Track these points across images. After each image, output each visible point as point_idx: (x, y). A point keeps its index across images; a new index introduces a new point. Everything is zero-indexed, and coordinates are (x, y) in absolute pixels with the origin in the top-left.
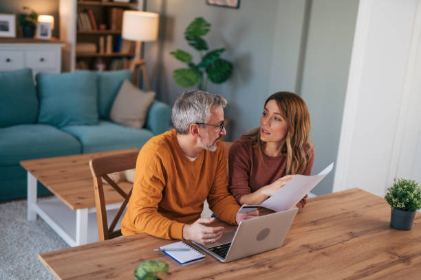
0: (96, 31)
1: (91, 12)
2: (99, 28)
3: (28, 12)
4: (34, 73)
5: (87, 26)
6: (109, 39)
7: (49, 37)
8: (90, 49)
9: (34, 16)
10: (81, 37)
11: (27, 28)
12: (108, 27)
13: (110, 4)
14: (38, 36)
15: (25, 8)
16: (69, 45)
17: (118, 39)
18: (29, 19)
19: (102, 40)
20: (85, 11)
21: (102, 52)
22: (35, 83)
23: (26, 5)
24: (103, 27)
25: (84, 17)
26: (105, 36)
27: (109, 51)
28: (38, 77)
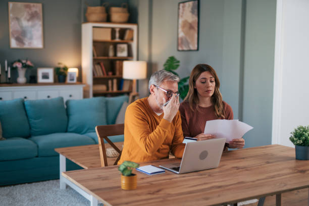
0: (106, 76)
1: (102, 64)
2: (107, 75)
3: (62, 66)
4: (65, 100)
5: (100, 74)
6: (115, 81)
7: (75, 81)
8: (102, 88)
9: (66, 69)
10: (96, 81)
11: (61, 76)
12: (114, 74)
13: (115, 58)
14: (68, 81)
15: (59, 64)
16: (88, 86)
17: (121, 81)
18: (62, 71)
19: (110, 82)
20: (99, 64)
21: (110, 90)
22: (65, 106)
23: (60, 61)
24: (110, 73)
25: (98, 68)
26: (112, 79)
27: (115, 90)
28: (67, 103)
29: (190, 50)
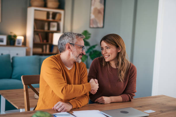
0: (42, 43)
1: (40, 34)
2: (43, 41)
3: (12, 34)
5: (38, 41)
6: (48, 46)
7: (21, 45)
8: (39, 50)
9: (15, 36)
10: (35, 45)
11: (12, 41)
12: (47, 41)
13: (48, 31)
14: (16, 44)
15: (11, 33)
16: (30, 49)
17: (52, 46)
18: (13, 37)
19: (44, 47)
20: (38, 34)
21: (44, 52)
23: (12, 31)
24: (45, 41)
25: (37, 37)
26: (46, 45)
27: (48, 52)
29: (98, 28)
